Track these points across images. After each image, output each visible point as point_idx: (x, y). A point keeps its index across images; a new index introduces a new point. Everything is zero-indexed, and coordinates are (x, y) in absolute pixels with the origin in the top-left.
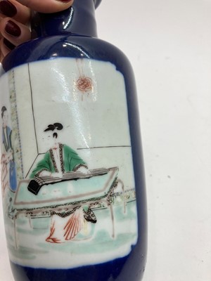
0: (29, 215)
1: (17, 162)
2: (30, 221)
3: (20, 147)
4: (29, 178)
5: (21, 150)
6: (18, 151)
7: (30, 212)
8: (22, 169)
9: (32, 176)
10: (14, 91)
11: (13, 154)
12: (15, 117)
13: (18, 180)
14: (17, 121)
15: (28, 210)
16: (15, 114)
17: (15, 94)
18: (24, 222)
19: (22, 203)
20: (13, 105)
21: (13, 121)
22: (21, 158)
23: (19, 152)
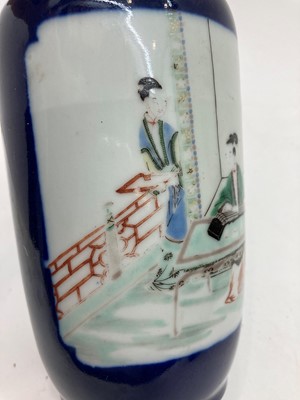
0: (208, 273)
1: (189, 189)
2: (208, 283)
3: (196, 164)
4: (209, 216)
5: (197, 169)
6: (190, 171)
7: (210, 269)
8: (199, 202)
9: (214, 213)
10: (183, 57)
11: (180, 176)
12: (187, 109)
13: (190, 220)
14: (191, 117)
15: (207, 265)
16: (186, 102)
17: (186, 65)
18: (198, 287)
19: (197, 257)
20: (182, 83)
21: (181, 114)
22: (197, 182)
23: (194, 173)
